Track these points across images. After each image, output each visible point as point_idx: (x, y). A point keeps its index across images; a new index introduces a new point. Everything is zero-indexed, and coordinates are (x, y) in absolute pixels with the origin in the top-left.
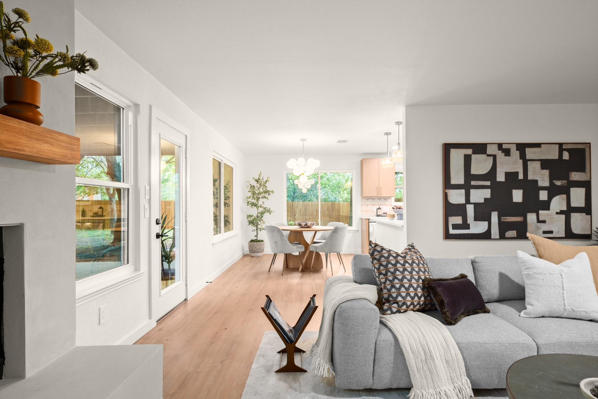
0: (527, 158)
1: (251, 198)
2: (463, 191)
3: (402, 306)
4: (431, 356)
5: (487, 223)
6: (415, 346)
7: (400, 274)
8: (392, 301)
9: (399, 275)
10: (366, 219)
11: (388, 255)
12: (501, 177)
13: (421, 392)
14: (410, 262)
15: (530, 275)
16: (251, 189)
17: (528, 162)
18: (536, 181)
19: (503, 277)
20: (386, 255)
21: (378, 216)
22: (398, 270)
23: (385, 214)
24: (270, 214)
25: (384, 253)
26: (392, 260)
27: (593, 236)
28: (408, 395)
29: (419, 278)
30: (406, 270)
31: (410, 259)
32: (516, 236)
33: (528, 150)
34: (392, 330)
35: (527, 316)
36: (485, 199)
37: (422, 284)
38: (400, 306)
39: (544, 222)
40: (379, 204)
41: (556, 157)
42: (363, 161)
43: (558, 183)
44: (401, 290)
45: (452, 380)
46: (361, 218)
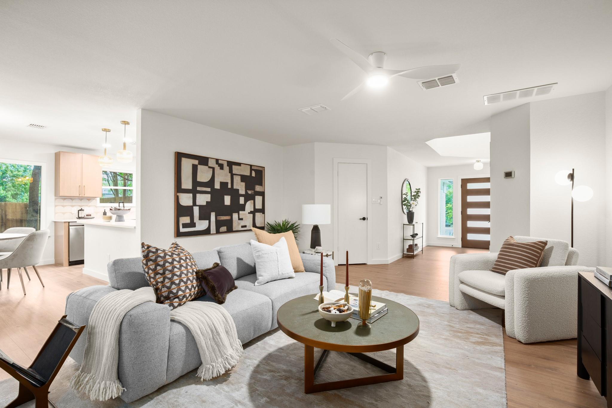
0: (234, 172)
2: (191, 195)
3: (183, 299)
4: (217, 332)
5: (208, 221)
6: (204, 329)
7: (177, 270)
8: (172, 297)
9: (177, 272)
10: (64, 222)
11: (164, 254)
12: (217, 186)
13: (211, 365)
14: (184, 258)
15: (259, 255)
17: (234, 176)
18: (238, 190)
19: (239, 261)
20: (162, 255)
21: (79, 218)
22: (176, 267)
23: (89, 216)
25: (160, 253)
26: (169, 259)
27: (265, 228)
28: (196, 374)
29: (193, 271)
30: (182, 266)
31: (184, 256)
32: (226, 231)
33: (234, 167)
34: (182, 322)
35: (260, 284)
36: (207, 202)
37: (196, 275)
38: (181, 299)
39: (242, 219)
40: (80, 205)
41: (249, 174)
42: (61, 154)
43: (250, 192)
44: (181, 285)
45: (231, 345)
46: (55, 222)
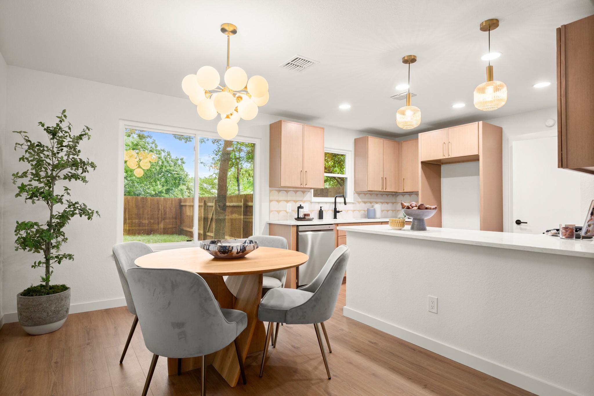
1: (30, 176)
16: (30, 153)
24: (89, 219)
40: (295, 200)
46: (270, 223)
